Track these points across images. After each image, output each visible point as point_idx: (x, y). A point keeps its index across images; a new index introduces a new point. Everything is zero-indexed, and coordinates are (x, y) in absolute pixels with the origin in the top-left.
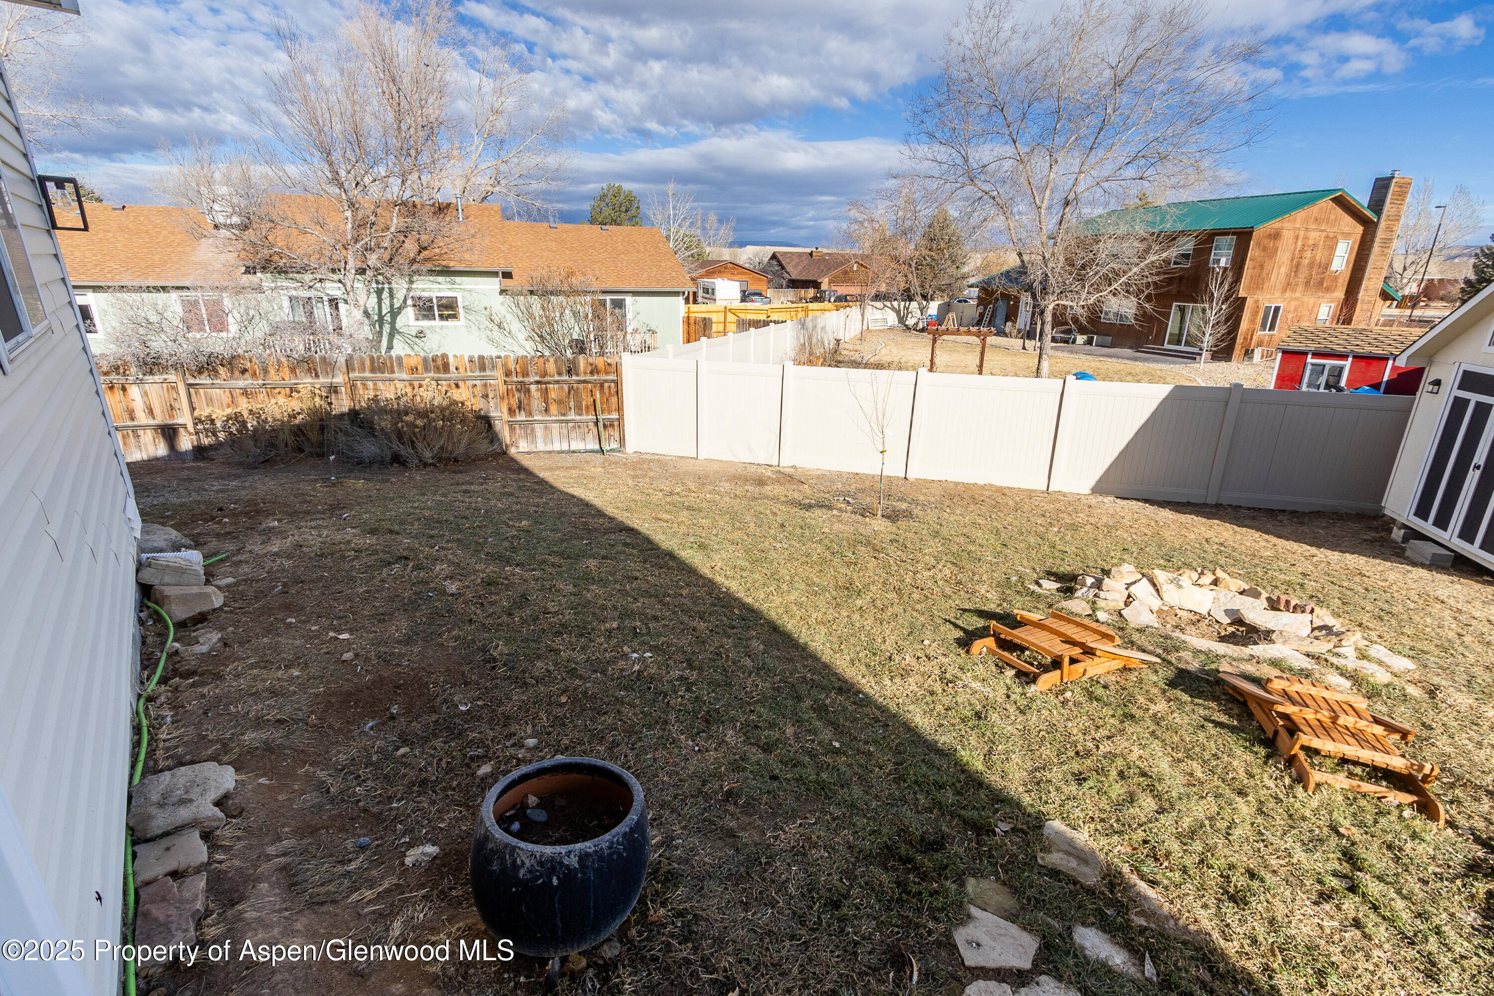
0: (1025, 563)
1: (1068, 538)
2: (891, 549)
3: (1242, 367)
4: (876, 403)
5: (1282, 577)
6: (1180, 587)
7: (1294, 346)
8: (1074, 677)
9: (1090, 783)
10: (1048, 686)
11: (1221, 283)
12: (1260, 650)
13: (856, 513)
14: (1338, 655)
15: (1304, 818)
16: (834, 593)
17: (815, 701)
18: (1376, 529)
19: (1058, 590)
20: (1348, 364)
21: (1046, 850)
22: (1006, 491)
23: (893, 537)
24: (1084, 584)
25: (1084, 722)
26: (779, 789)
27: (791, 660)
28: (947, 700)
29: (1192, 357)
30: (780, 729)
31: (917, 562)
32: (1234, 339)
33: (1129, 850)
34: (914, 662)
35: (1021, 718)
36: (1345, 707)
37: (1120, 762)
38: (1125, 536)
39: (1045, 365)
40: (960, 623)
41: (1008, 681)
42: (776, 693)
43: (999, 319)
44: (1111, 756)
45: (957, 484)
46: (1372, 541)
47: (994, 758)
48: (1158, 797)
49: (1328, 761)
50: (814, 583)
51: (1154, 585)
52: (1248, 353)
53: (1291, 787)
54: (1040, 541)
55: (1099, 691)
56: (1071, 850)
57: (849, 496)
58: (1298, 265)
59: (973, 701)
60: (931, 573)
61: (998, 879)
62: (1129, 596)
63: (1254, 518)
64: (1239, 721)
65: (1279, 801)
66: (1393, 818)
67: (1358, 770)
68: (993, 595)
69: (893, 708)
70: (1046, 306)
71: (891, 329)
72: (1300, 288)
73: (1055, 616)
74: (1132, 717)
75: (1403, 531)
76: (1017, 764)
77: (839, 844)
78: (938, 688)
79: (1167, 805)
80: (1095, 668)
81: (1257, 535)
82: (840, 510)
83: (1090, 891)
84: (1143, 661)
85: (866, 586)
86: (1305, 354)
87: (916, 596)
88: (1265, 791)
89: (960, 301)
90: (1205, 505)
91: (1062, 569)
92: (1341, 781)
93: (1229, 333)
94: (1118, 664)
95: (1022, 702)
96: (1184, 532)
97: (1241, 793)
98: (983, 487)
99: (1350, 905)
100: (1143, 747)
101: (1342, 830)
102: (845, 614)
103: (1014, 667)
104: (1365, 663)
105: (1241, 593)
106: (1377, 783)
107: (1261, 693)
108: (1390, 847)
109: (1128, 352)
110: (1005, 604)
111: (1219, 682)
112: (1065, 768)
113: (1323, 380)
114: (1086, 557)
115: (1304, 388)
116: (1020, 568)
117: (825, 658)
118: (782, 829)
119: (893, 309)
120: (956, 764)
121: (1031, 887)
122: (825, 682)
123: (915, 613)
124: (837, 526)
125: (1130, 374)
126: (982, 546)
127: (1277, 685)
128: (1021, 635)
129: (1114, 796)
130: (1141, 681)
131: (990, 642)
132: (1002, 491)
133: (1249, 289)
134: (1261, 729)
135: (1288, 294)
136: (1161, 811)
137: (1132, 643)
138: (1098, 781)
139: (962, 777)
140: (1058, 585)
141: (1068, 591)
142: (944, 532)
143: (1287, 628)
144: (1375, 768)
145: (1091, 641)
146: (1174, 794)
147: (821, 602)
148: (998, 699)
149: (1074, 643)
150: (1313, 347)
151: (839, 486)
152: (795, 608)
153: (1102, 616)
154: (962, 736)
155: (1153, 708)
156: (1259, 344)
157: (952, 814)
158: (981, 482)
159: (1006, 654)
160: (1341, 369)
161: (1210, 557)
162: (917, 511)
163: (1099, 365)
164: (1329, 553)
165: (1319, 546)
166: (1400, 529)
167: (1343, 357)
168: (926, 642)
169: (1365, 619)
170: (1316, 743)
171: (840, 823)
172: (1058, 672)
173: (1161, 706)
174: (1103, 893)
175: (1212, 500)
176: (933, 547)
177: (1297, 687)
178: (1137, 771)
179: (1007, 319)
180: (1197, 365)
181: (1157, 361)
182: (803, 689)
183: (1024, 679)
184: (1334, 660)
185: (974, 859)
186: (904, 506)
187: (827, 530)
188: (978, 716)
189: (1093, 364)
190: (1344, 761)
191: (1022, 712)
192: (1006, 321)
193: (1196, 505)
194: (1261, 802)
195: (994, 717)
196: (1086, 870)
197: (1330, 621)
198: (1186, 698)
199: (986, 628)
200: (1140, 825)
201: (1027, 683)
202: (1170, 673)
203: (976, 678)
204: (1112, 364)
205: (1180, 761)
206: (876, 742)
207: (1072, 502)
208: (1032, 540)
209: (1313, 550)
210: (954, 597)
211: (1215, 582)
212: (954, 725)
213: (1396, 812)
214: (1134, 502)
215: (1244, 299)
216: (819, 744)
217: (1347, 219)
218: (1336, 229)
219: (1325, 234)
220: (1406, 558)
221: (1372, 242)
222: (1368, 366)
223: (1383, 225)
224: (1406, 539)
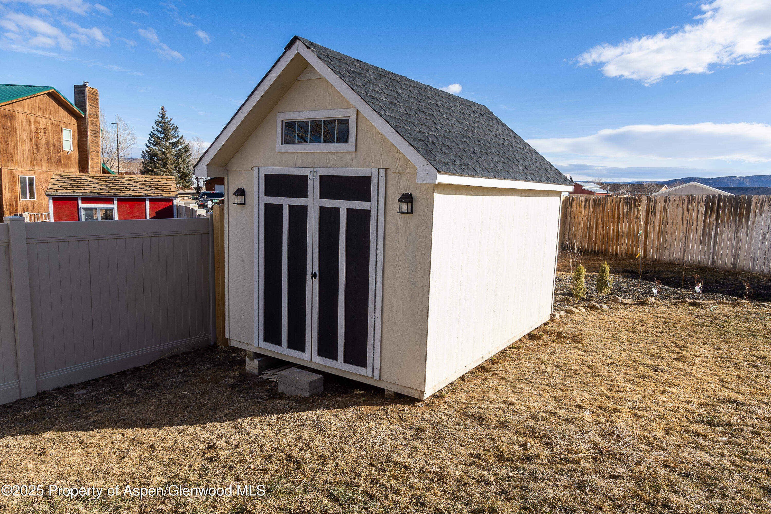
7: (62, 192)
20: (115, 206)
58: (37, 144)
72: (44, 163)
75: (256, 361)
86: (75, 199)
135: (36, 169)
150: (80, 192)
156: (25, 210)
160: (112, 210)
166: (252, 359)
167: (109, 200)
217: (64, 113)
218: (57, 119)
219: (50, 122)
220: (282, 396)
221: (86, 131)
222: (132, 207)
223: (89, 120)
224: (262, 369)
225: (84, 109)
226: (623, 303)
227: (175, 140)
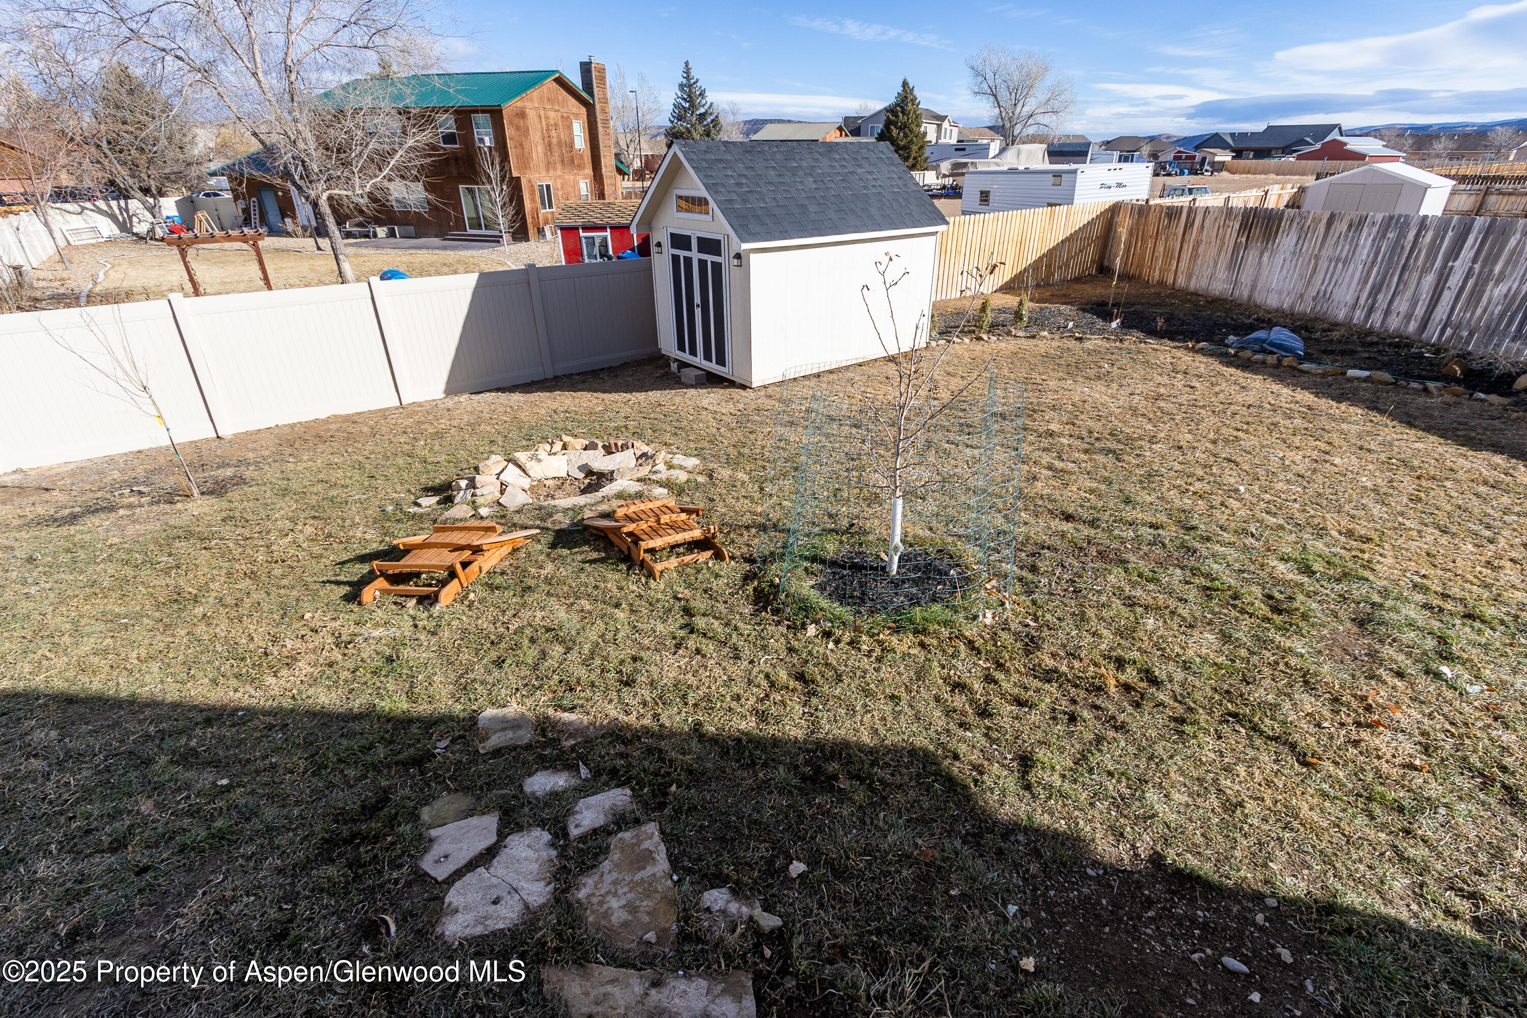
0: (399, 488)
1: (437, 447)
2: (227, 530)
3: (539, 245)
4: (111, 353)
5: (613, 424)
6: (539, 461)
7: (567, 223)
8: (473, 578)
9: (509, 661)
10: (452, 598)
11: (492, 164)
12: (609, 489)
13: (158, 502)
14: (655, 472)
15: (658, 600)
16: (157, 614)
17: (174, 753)
18: (661, 367)
19: (439, 503)
20: (608, 233)
21: (484, 739)
22: (356, 418)
23: (224, 514)
24: (459, 489)
25: (492, 612)
26: (155, 878)
27: (117, 724)
28: (350, 664)
29: (496, 240)
30: (130, 812)
31: (268, 533)
32: (524, 219)
33: (551, 696)
34: (298, 644)
35: (434, 640)
36: (664, 509)
37: (528, 631)
38: (488, 428)
39: (346, 267)
40: (342, 578)
41: (411, 612)
42: (106, 776)
43: (273, 215)
44: (520, 631)
45: (292, 426)
46: (662, 377)
47: (416, 690)
48: (562, 642)
49: (665, 552)
50: (118, 616)
51: (520, 467)
52: (541, 232)
53: (647, 583)
54: (410, 460)
55: (498, 580)
56: (504, 725)
57: (138, 484)
58: (550, 144)
59: (380, 648)
60: (289, 538)
61: (449, 790)
62: (502, 484)
63: (584, 381)
64: (605, 552)
65: (640, 596)
66: (704, 571)
67: (681, 550)
68: (371, 534)
69: (287, 703)
70: (318, 197)
71: (111, 241)
72: (559, 166)
73: (437, 530)
74: (529, 587)
75: (675, 364)
76: (441, 682)
77: (265, 877)
78: (337, 655)
79: (570, 644)
80: (488, 561)
81: (588, 395)
82: (130, 506)
83: (528, 747)
84: (526, 537)
85: (205, 588)
86: (577, 229)
87: (277, 571)
88: (633, 595)
89: (207, 195)
90: (546, 380)
91: (437, 481)
92: (673, 562)
93: (517, 213)
94: (507, 549)
95: (431, 625)
96: (536, 410)
97: (617, 606)
98: (327, 421)
99: (692, 642)
100: (542, 609)
101: (680, 596)
102: (183, 633)
103: (413, 596)
104: (672, 472)
105: (585, 449)
106: (692, 553)
107: (614, 524)
108: (705, 591)
109: (436, 241)
110: (387, 539)
111: (587, 528)
112: (484, 662)
113: (596, 251)
114: (459, 461)
115: (587, 261)
116: (395, 495)
117: (172, 695)
118: (178, 915)
119: (100, 211)
120: (379, 718)
121: (479, 777)
122: (181, 723)
123: (282, 591)
124: (131, 530)
125: (445, 264)
126: (347, 487)
127: (620, 513)
128: (409, 563)
129: (530, 661)
130: (529, 554)
131: (381, 583)
132: (351, 420)
133: (519, 169)
134: (621, 551)
135: (551, 173)
136: (568, 650)
137: (515, 525)
138: (514, 656)
139: (389, 726)
140: (437, 498)
141: (448, 501)
142: (295, 486)
143: (622, 465)
144: (689, 543)
145: (476, 540)
146: (573, 633)
147: (139, 634)
148: (406, 634)
149: (461, 548)
150: (580, 222)
151: (116, 475)
152: (96, 660)
153: (484, 512)
154: (379, 688)
155: (544, 572)
156: (546, 223)
157: (389, 767)
158: (323, 416)
159: (401, 587)
160: (605, 238)
161: (560, 425)
162: (249, 473)
163: (411, 259)
164: (638, 395)
165: (631, 392)
166: (673, 362)
167: (602, 228)
168: (308, 616)
169: (667, 437)
170: (651, 544)
171: (257, 859)
172: (456, 580)
173: (549, 568)
174: (538, 741)
175: (550, 375)
176: (285, 507)
177: (633, 508)
178: (543, 630)
179: (283, 216)
180: (502, 248)
181: (466, 248)
182: (150, 749)
183: (426, 602)
184: (654, 477)
185: (422, 790)
186: (229, 472)
187: (116, 540)
188: (390, 660)
189: (405, 259)
190: (673, 547)
191: (434, 634)
192: (283, 219)
193: (539, 382)
194: (631, 605)
195: (406, 653)
196: (521, 733)
197: (646, 449)
198: (566, 552)
199: (372, 572)
200: (554, 671)
201: (431, 605)
202: (550, 537)
203: (377, 625)
204: (423, 257)
205: (572, 604)
206: (276, 750)
207: (429, 410)
208: (400, 461)
209: (628, 396)
210: (325, 554)
211: (565, 447)
212: (366, 683)
213: (705, 566)
214: (488, 394)
215: (518, 179)
216: (198, 795)
217: (572, 101)
218: (566, 110)
219: (559, 114)
220: (683, 384)
221: (596, 122)
222: (622, 234)
223: (598, 107)
224: (679, 369)
225: (591, 94)
226: (1015, 336)
227: (702, 110)
